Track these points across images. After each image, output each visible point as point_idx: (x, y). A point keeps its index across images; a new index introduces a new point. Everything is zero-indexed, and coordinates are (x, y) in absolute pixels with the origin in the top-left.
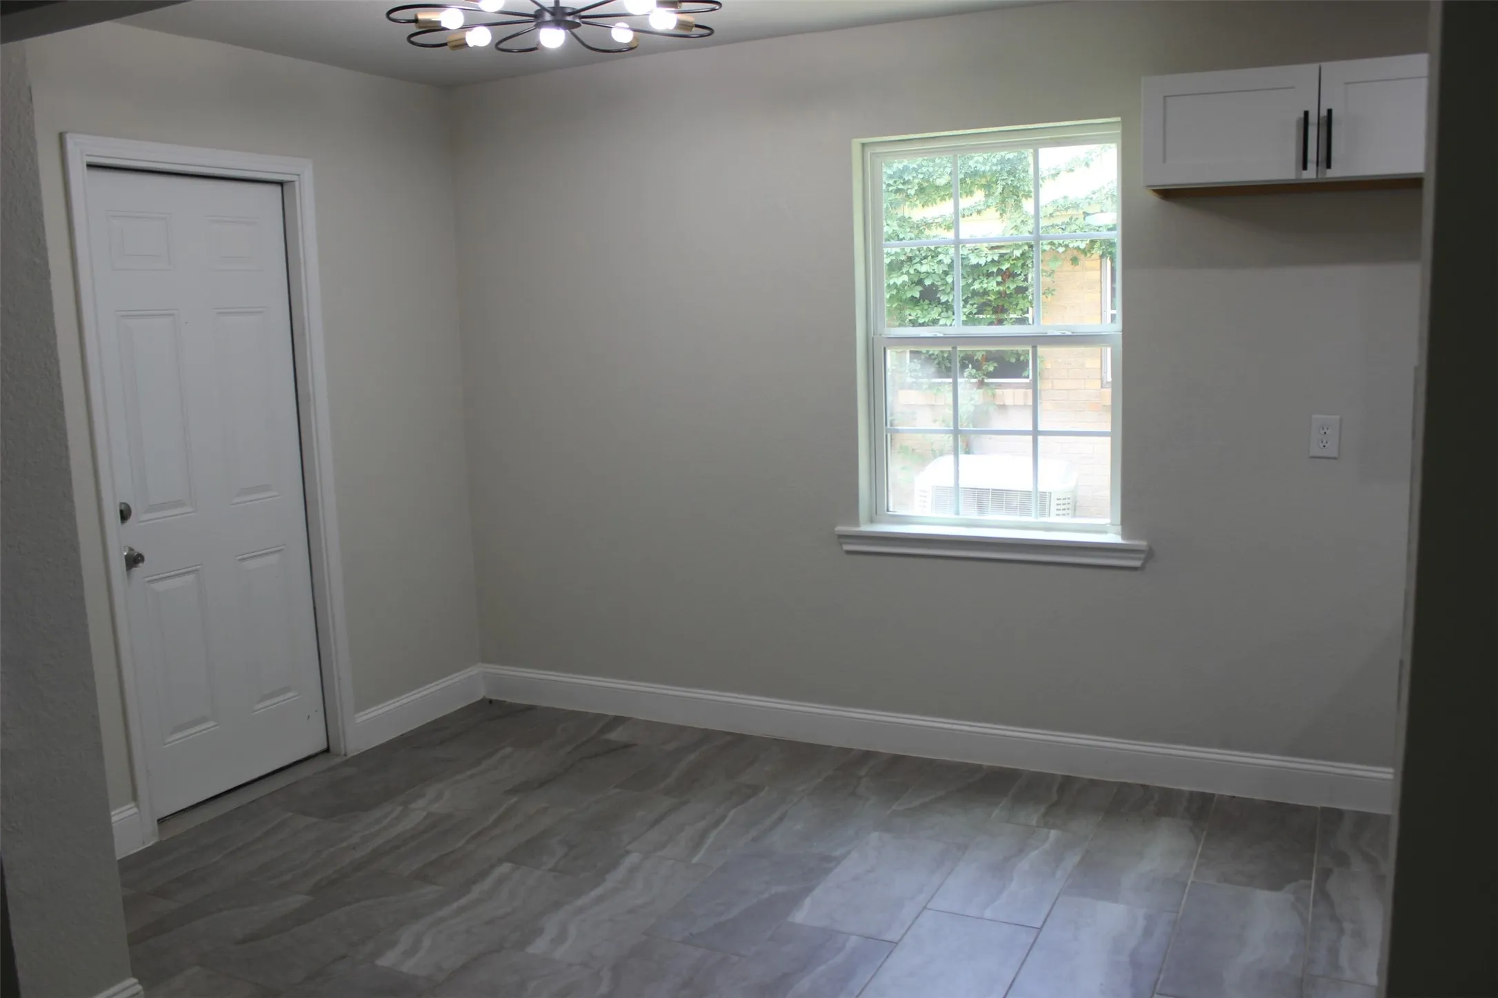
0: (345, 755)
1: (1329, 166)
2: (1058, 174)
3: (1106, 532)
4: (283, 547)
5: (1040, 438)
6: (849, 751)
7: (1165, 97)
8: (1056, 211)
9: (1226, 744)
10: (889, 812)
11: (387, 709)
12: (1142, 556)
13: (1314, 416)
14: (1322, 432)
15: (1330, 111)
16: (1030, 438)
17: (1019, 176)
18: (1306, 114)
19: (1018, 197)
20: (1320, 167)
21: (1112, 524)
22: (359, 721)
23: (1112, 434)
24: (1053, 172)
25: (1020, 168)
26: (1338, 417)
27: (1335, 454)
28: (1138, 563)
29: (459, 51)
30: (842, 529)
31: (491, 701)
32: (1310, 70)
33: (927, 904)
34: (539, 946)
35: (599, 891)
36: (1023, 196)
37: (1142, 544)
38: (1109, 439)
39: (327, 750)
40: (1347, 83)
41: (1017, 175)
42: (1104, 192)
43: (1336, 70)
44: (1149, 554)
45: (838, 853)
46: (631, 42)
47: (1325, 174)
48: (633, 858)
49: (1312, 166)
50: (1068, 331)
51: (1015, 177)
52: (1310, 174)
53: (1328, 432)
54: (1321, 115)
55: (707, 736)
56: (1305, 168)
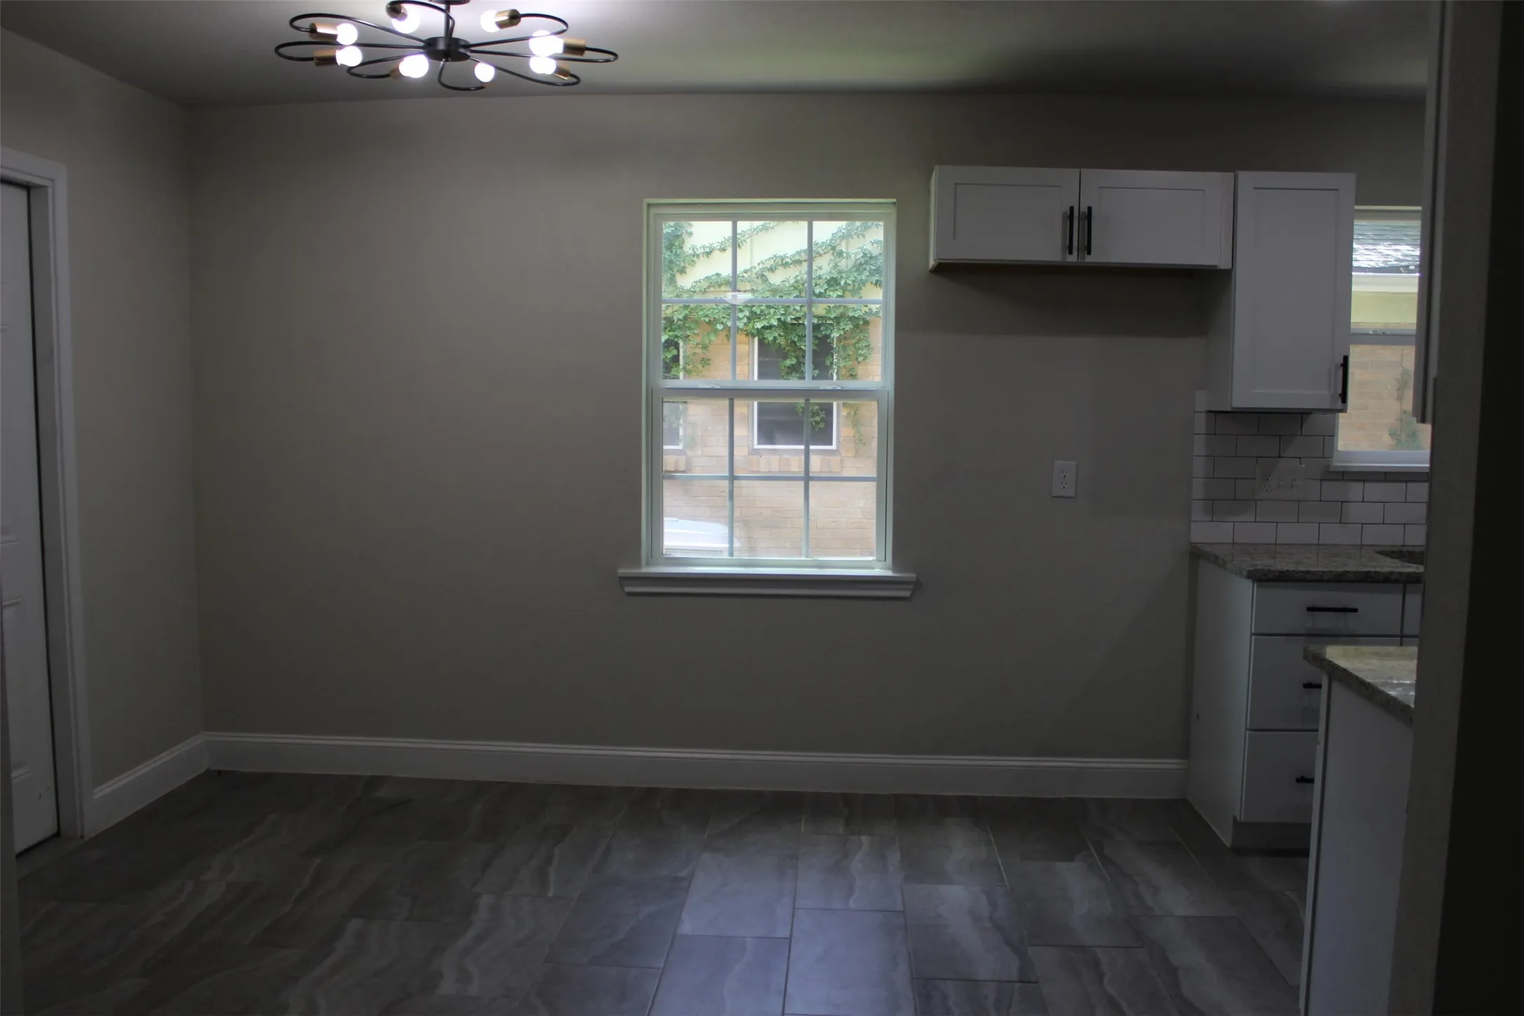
0: (82, 837)
1: (1089, 253)
2: (711, 252)
3: (873, 568)
4: (19, 600)
5: (811, 483)
6: (631, 789)
7: (956, 184)
8: (709, 287)
9: (984, 751)
10: (706, 836)
11: (124, 782)
12: (911, 587)
13: (1057, 462)
14: (1062, 475)
15: (1090, 209)
16: (802, 483)
17: (676, 251)
18: (1072, 209)
19: (673, 271)
20: (1080, 253)
21: (878, 560)
22: (96, 797)
23: (877, 480)
24: (708, 250)
25: (677, 244)
26: (1074, 463)
27: (1072, 494)
28: (907, 594)
29: (327, 68)
30: (623, 571)
31: (219, 772)
32: (1072, 174)
33: (794, 905)
34: (447, 987)
35: (471, 934)
36: (677, 271)
37: (911, 576)
38: (875, 483)
39: (57, 835)
40: (1100, 187)
41: (674, 251)
42: (754, 271)
43: (1095, 177)
44: (917, 585)
45: (683, 873)
46: (487, 83)
47: (1084, 258)
48: (486, 900)
49: (1075, 252)
50: (838, 386)
51: (671, 252)
52: (1072, 259)
53: (1067, 476)
54: (1081, 210)
55: (480, 787)
56: (1071, 253)
